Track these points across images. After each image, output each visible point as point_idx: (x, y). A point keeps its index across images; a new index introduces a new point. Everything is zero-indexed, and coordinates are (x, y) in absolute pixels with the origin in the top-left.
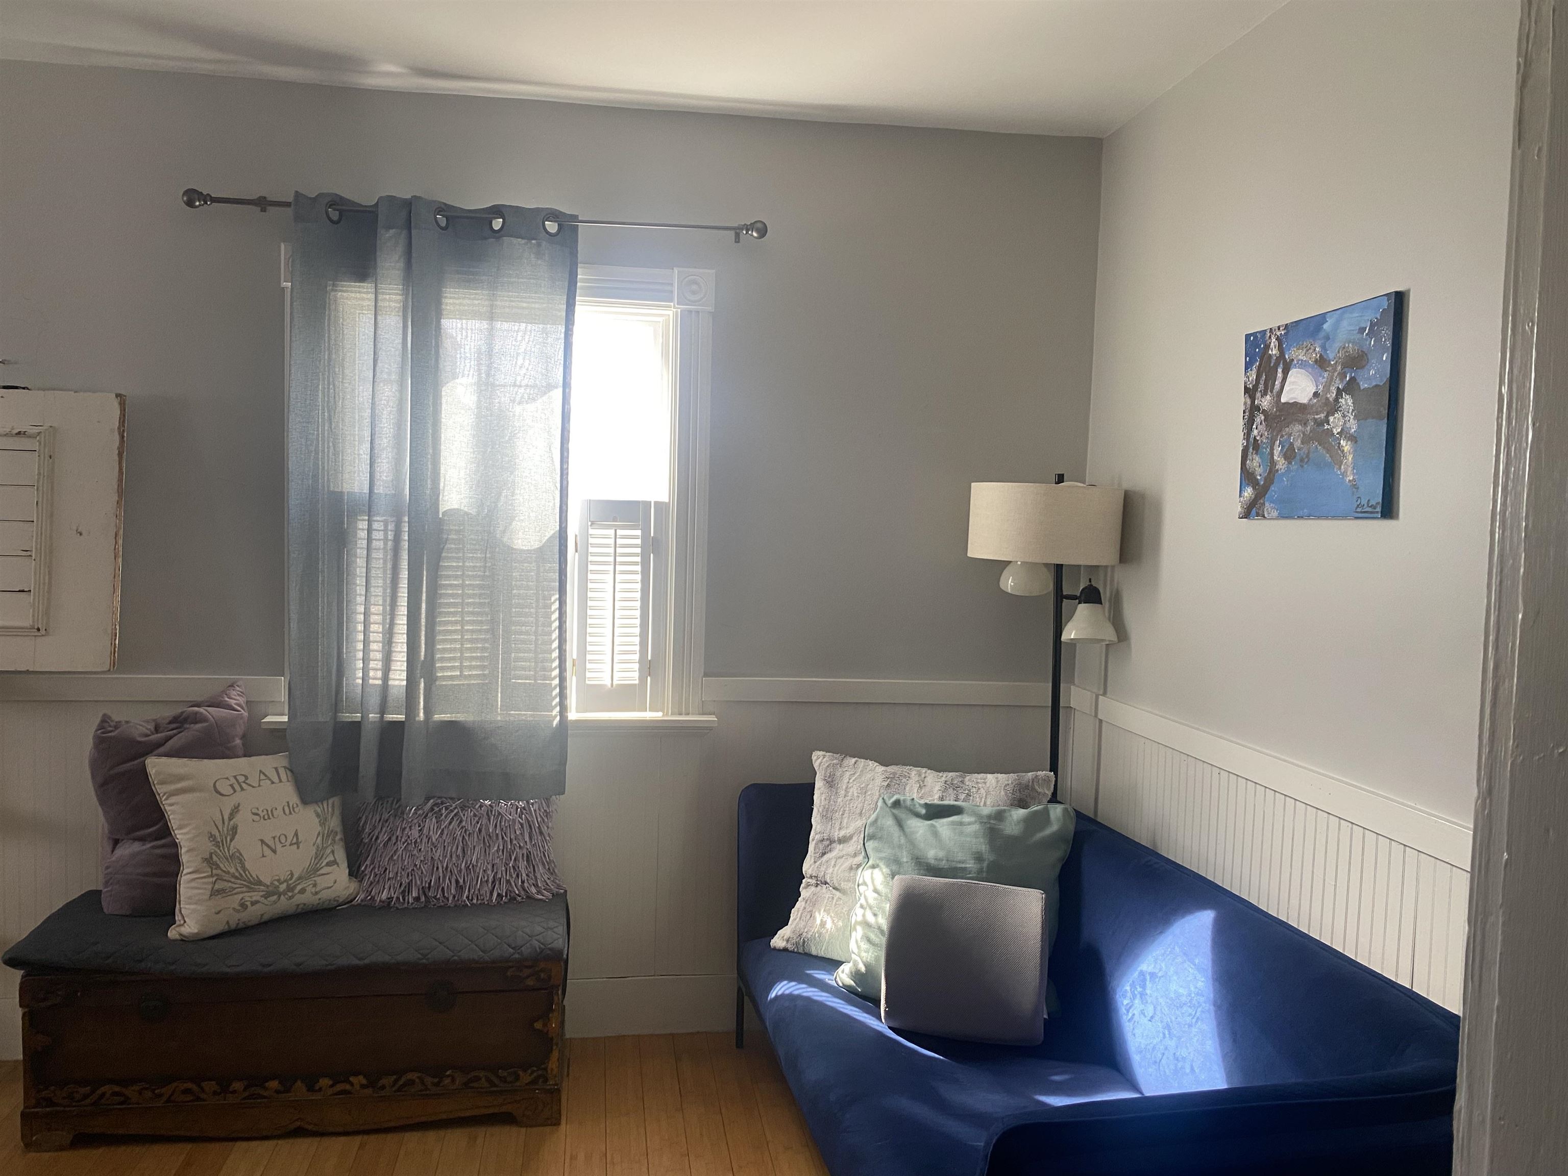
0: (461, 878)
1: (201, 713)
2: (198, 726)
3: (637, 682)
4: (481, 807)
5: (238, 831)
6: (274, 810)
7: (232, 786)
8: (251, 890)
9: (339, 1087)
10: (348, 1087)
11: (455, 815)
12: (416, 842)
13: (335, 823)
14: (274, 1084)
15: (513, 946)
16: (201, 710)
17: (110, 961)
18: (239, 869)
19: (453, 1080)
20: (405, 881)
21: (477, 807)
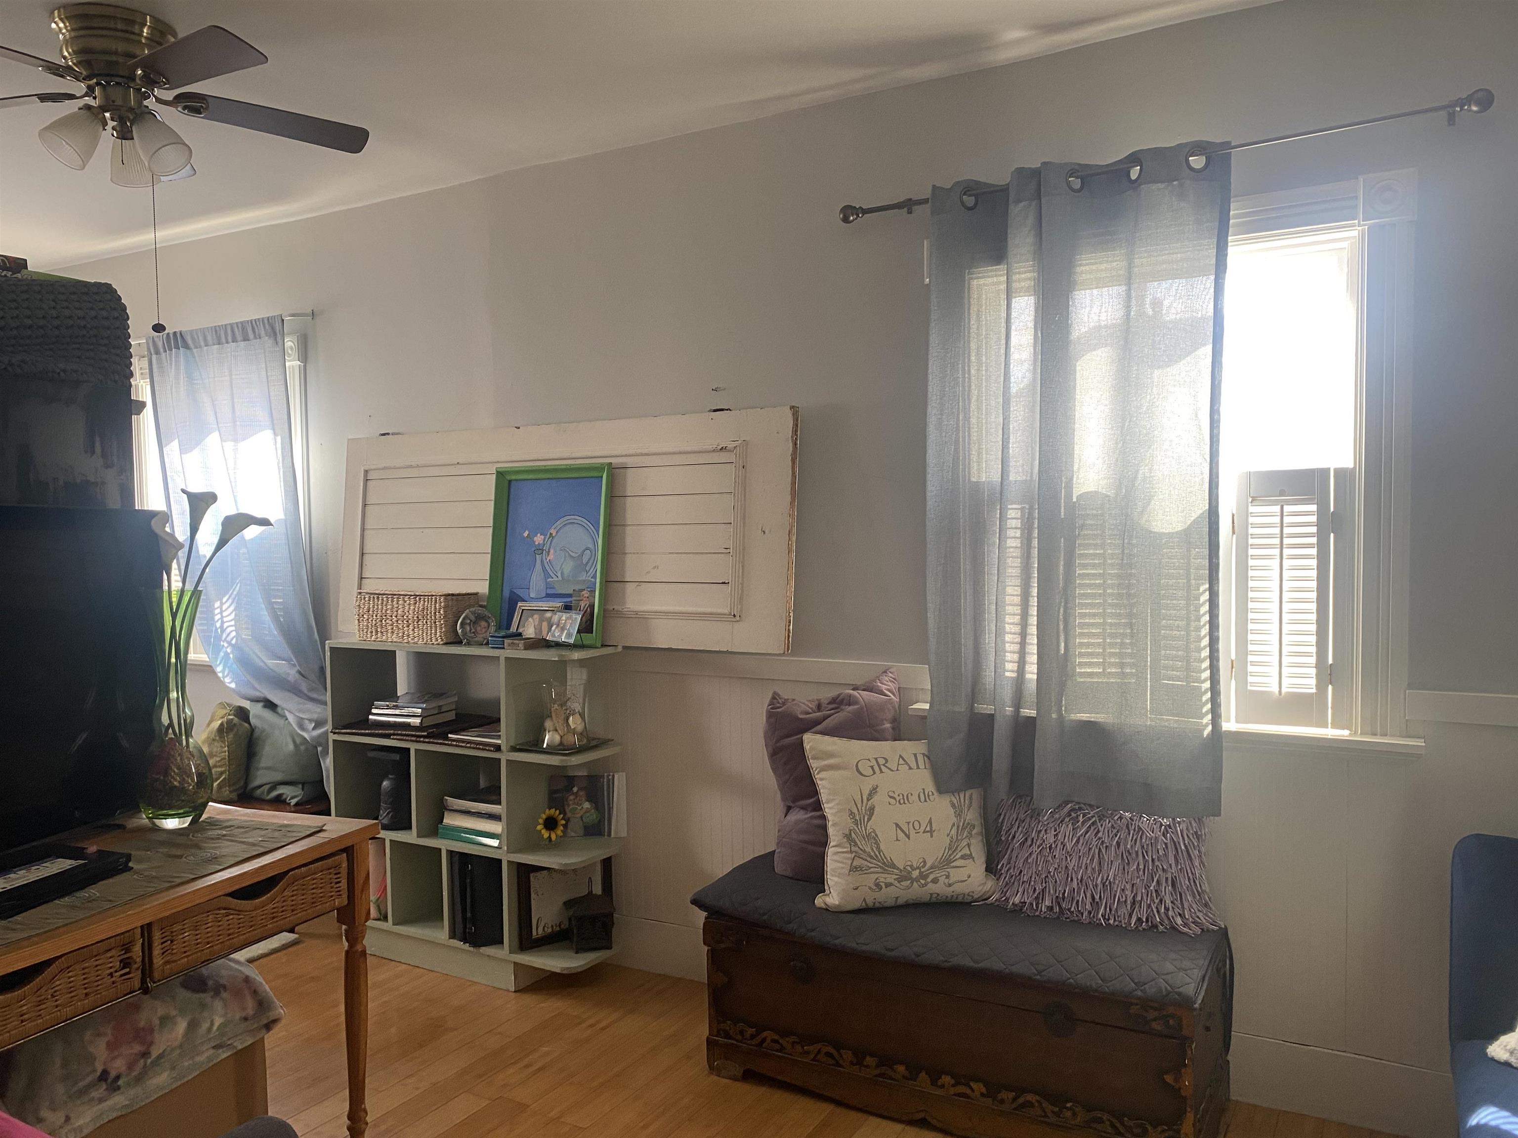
0: (1097, 894)
1: (855, 697)
2: (851, 708)
3: (1314, 691)
4: (1121, 818)
5: (875, 813)
6: (910, 795)
7: (872, 767)
8: (885, 871)
9: (962, 1089)
10: (969, 1091)
11: (1093, 824)
12: (1050, 847)
13: (972, 815)
14: (901, 1068)
15: (1136, 981)
16: (855, 693)
17: (765, 917)
18: (875, 849)
19: (1074, 1114)
20: (1039, 888)
21: (1116, 818)
